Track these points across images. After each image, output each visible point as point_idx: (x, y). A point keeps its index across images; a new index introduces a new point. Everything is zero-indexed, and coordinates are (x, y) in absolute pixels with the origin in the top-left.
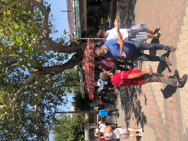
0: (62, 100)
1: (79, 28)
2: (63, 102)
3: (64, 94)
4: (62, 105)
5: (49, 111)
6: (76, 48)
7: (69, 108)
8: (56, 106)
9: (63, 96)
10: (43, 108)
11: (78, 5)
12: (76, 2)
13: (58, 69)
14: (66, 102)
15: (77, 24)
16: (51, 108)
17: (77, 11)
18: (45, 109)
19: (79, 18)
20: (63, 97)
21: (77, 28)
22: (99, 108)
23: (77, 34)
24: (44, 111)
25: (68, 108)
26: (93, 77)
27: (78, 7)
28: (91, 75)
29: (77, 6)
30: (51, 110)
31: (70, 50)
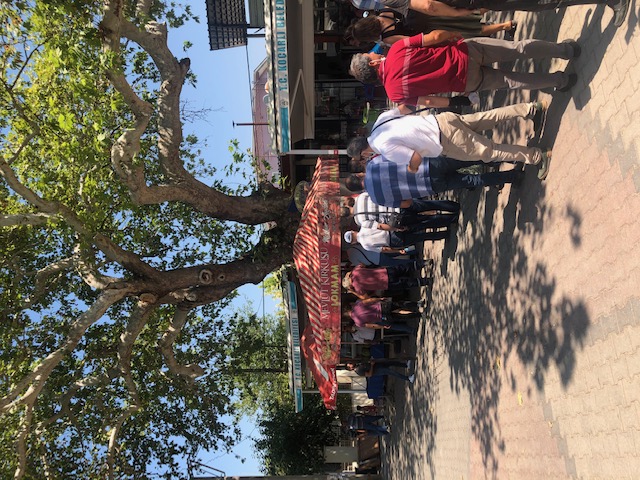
0: (217, 428)
1: (284, 110)
2: (222, 437)
3: (225, 408)
4: (216, 448)
5: (166, 468)
6: (276, 203)
7: (243, 461)
8: (195, 450)
9: (222, 412)
10: (145, 457)
11: (284, 29)
12: (276, 19)
13: (204, 278)
14: (234, 438)
15: (277, 96)
16: (174, 456)
17: (278, 49)
18: (151, 459)
19: (286, 72)
20: (221, 419)
21: (278, 109)
22: (360, 466)
23: (276, 132)
24: (147, 466)
25: (240, 460)
26: (335, 292)
27: (282, 35)
28: (325, 283)
29: (278, 33)
30: (172, 465)
31: (254, 211)
